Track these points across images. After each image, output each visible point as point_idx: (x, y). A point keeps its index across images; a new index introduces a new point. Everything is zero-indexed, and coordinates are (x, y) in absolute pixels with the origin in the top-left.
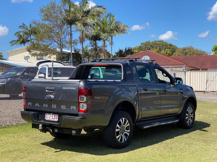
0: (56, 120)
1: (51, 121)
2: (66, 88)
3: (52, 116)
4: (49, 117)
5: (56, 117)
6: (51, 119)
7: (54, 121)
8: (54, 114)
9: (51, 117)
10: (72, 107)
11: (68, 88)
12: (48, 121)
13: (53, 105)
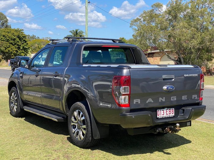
0: (172, 115)
1: (165, 118)
2: (187, 75)
3: (167, 112)
4: (162, 113)
5: (171, 111)
6: (165, 115)
7: (170, 117)
8: (168, 109)
9: (165, 113)
10: (193, 96)
11: (191, 75)
12: (163, 118)
13: (172, 97)
